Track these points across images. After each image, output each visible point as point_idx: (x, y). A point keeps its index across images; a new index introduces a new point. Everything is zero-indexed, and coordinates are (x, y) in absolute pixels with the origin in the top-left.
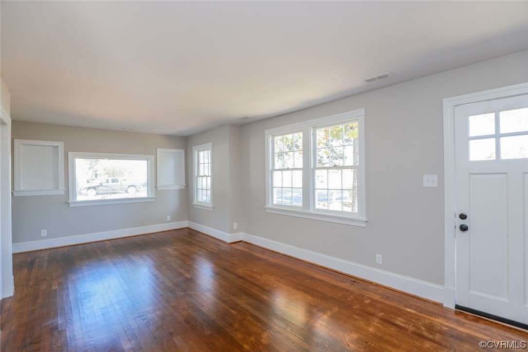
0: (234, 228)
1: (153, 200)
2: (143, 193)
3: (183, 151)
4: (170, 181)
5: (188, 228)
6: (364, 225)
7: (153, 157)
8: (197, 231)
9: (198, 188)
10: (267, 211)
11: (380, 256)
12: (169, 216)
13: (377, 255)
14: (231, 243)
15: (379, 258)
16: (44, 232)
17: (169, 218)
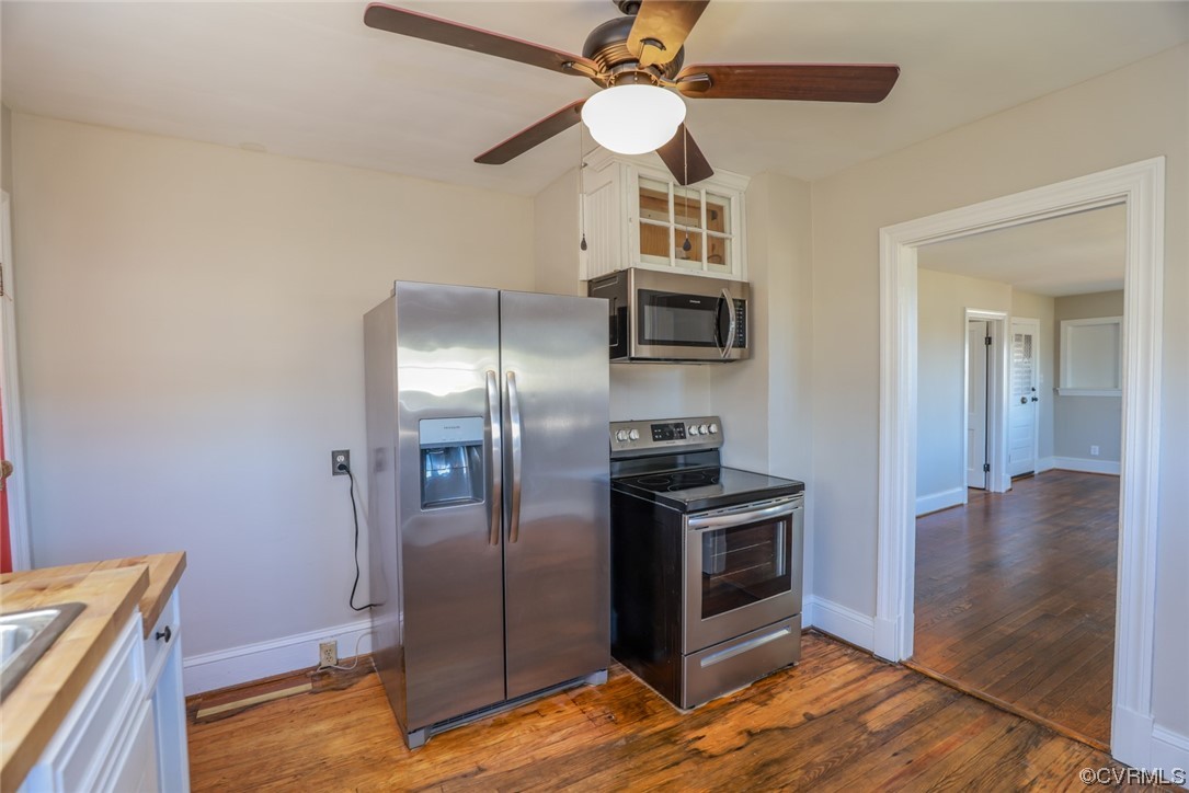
16: (1095, 450)
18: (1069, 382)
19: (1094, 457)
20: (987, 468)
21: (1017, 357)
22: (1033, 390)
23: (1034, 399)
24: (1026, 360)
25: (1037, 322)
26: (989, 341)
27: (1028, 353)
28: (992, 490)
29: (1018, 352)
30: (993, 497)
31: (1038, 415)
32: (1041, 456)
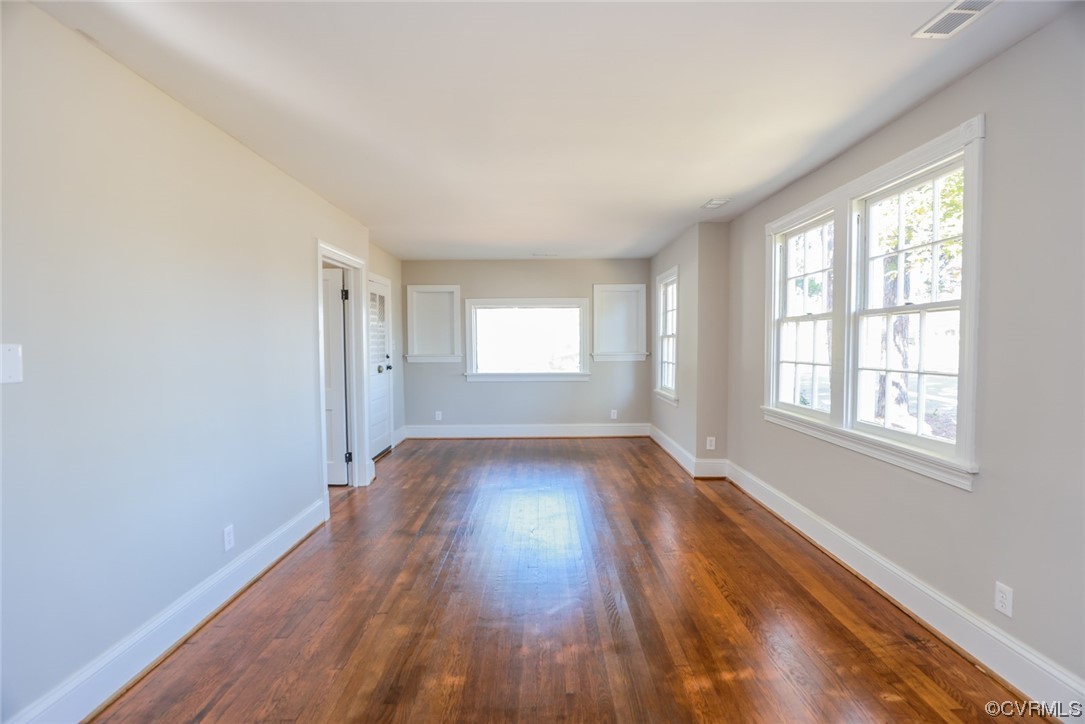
0: (708, 448)
1: (587, 379)
2: (573, 366)
3: (642, 288)
4: (618, 346)
5: (649, 437)
6: (966, 484)
7: (586, 301)
8: (659, 446)
9: (665, 359)
10: (766, 418)
11: (1009, 590)
12: (615, 411)
13: (999, 585)
14: (696, 478)
15: (1004, 595)
16: (439, 415)
17: (614, 414)
18: (415, 350)
19: (439, 423)
20: (349, 458)
21: (374, 320)
22: (388, 357)
23: (389, 368)
24: (381, 323)
25: (388, 282)
26: (345, 295)
27: (382, 316)
28: (356, 484)
29: (374, 314)
30: (357, 493)
31: (392, 384)
32: (395, 429)
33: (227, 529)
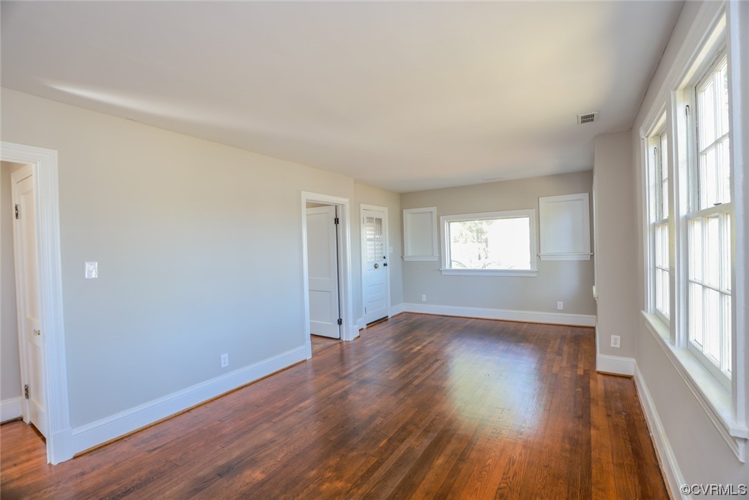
0: (612, 345)
1: (536, 275)
2: (525, 264)
3: (584, 197)
4: (564, 247)
7: (533, 211)
10: (646, 324)
12: (562, 303)
14: (598, 373)
16: (424, 297)
17: (560, 305)
18: (409, 252)
19: (424, 303)
20: (340, 322)
21: (370, 235)
22: (384, 258)
23: (385, 265)
24: (377, 236)
25: (386, 209)
26: (337, 221)
27: (379, 230)
28: (344, 340)
29: (371, 230)
30: (345, 343)
31: (389, 275)
32: (392, 305)
33: (223, 356)
